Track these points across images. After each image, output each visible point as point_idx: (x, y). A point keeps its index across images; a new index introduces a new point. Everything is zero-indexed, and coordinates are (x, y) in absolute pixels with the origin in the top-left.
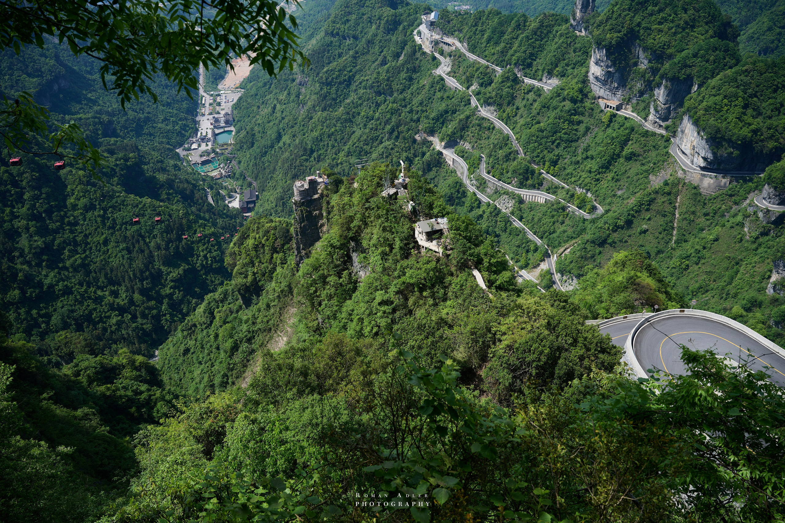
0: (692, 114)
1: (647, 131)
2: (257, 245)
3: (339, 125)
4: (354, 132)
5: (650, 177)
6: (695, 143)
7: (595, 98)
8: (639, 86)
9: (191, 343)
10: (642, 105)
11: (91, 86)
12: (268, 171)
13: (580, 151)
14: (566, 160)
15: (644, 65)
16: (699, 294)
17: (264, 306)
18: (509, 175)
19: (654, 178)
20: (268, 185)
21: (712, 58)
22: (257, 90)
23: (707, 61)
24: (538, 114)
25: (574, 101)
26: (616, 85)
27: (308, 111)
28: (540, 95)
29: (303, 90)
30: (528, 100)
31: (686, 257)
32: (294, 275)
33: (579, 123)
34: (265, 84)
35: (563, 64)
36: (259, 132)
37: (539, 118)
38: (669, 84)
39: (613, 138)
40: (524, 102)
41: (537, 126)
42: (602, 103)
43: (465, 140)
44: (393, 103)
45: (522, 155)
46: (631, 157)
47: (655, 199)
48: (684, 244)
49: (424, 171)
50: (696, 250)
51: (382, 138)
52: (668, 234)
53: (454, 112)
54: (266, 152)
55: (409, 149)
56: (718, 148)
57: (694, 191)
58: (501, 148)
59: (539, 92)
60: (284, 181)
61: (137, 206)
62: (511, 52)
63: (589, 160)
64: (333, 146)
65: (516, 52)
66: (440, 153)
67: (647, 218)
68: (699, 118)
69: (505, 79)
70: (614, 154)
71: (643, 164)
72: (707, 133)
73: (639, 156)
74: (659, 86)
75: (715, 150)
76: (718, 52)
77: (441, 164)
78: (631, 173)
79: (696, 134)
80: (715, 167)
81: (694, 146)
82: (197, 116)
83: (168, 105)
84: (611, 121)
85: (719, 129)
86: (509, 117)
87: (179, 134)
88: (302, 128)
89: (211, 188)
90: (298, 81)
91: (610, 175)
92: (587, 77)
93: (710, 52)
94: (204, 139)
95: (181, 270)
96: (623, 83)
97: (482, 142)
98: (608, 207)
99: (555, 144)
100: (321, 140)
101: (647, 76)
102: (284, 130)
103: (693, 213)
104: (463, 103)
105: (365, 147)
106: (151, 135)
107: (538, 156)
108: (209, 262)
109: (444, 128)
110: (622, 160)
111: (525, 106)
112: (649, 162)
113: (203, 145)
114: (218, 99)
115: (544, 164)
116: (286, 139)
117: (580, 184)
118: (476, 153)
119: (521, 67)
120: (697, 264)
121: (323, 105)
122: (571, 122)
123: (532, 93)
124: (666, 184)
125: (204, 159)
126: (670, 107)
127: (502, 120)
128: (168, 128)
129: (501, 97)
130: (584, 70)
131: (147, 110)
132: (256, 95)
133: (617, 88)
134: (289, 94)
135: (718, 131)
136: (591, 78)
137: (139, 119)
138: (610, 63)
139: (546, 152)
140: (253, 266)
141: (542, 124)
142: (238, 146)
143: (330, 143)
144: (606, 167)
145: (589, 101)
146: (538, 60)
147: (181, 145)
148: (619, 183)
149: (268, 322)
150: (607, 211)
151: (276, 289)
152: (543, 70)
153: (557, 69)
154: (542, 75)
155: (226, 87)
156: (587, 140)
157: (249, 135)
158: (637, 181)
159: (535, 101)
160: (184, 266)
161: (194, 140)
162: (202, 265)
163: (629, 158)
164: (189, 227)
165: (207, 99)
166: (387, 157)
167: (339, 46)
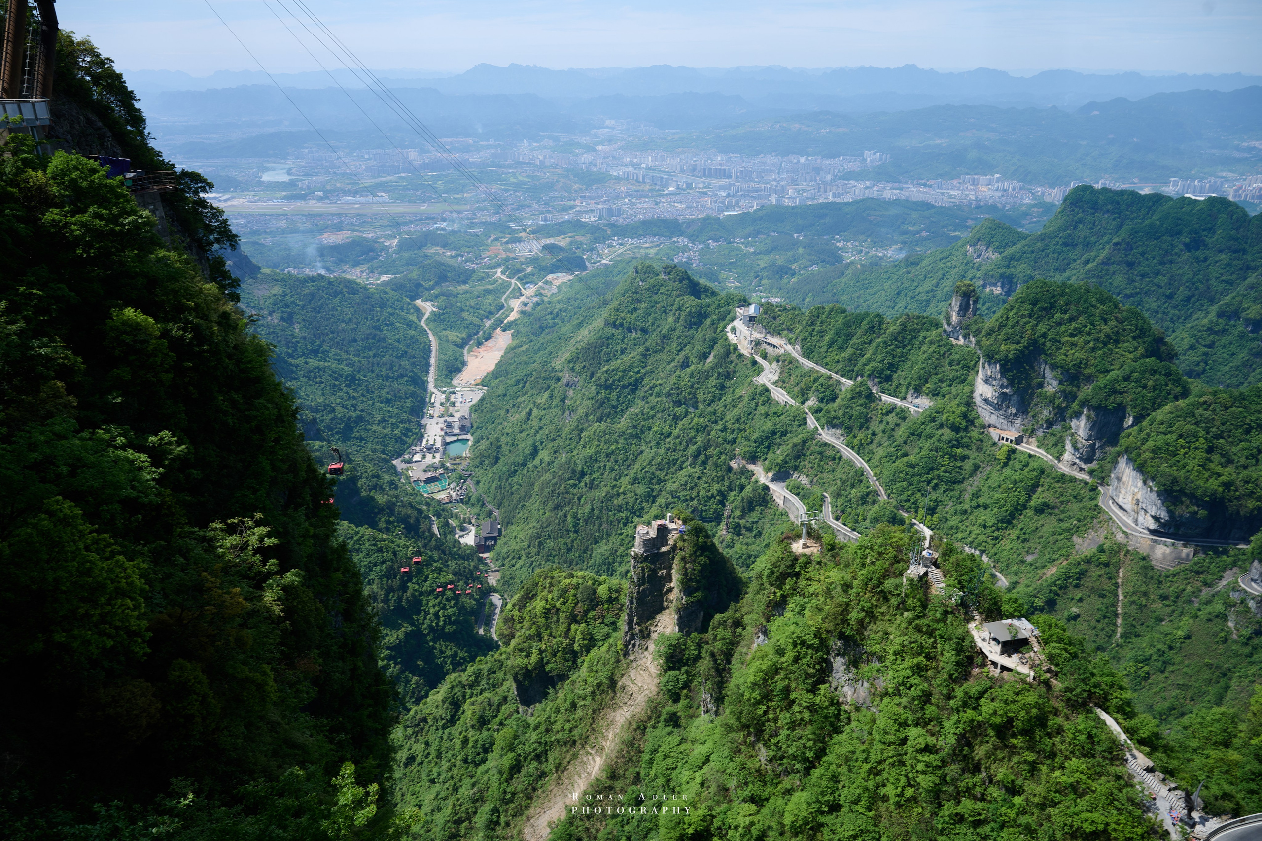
0: (1133, 455)
1: (1064, 475)
2: (549, 610)
3: (622, 441)
4: (642, 452)
5: (1074, 538)
6: (1139, 496)
7: (984, 427)
8: (1046, 413)
9: (419, 748)
10: (1052, 440)
11: (293, 372)
12: (516, 497)
13: (967, 496)
14: (947, 509)
15: (1052, 386)
16: (1171, 718)
17: (567, 705)
18: (867, 523)
19: (1080, 540)
20: (518, 516)
21: (1150, 383)
22: (507, 389)
23: (1144, 387)
24: (905, 443)
25: (955, 428)
26: (1014, 411)
27: (579, 421)
28: (904, 419)
29: (571, 393)
30: (888, 423)
31: (1146, 660)
32: (618, 661)
33: (964, 458)
34: (518, 382)
35: (935, 379)
36: (507, 444)
37: (906, 448)
38: (1093, 414)
39: (1015, 482)
40: (883, 426)
41: (905, 459)
42: (994, 434)
43: (801, 472)
44: (700, 416)
45: (883, 497)
46: (1042, 509)
47: (1087, 571)
48: (1135, 640)
49: (743, 511)
50: (1159, 650)
51: (683, 462)
52: (1108, 624)
53: (784, 433)
54: (515, 472)
55: (723, 480)
56: (1175, 504)
57: (1142, 563)
58: (853, 486)
59: (903, 415)
60: (541, 512)
61: (352, 537)
62: (863, 360)
63: (981, 509)
64: (612, 470)
65: (869, 360)
66: (766, 488)
67: (1077, 597)
68: (1145, 462)
69: (856, 394)
70: (1018, 504)
71: (1061, 520)
72: (1158, 484)
73: (1054, 508)
74: (1078, 415)
75: (1172, 508)
76: (1157, 376)
77: (767, 502)
78: (1046, 530)
79: (1140, 484)
80: (1171, 530)
81: (1138, 500)
82: (423, 417)
83: (388, 401)
84: (1008, 458)
85: (1175, 478)
86: (861, 445)
87: (399, 440)
88: (568, 442)
89: (438, 515)
90: (564, 381)
91: (1014, 533)
92: (972, 398)
93: (1147, 375)
94: (430, 449)
95: (401, 633)
96: (1023, 408)
97: (825, 475)
98: (1014, 579)
99: (932, 485)
100: (596, 460)
101: (1057, 402)
102: (542, 443)
103: (1145, 594)
104: (797, 423)
105: (658, 473)
106: (361, 439)
107: (908, 500)
108: (441, 623)
109: (770, 455)
110: (1029, 513)
111: (884, 432)
112: (1070, 517)
113: (430, 457)
114: (452, 398)
115: (916, 512)
116: (544, 455)
117: (971, 543)
118: (817, 490)
119: (877, 380)
120: (1162, 672)
121: (599, 414)
122: (953, 457)
123: (893, 414)
124: (1101, 550)
125: (430, 475)
126: (1094, 444)
127: (853, 448)
128: (385, 431)
129: (851, 417)
130: (967, 389)
131: (361, 407)
132: (505, 395)
133: (1015, 415)
134: (551, 397)
135: (1175, 481)
136: (978, 399)
137: (349, 419)
138: (1005, 382)
139: (919, 495)
140: (540, 641)
141: (912, 457)
142: (478, 460)
143: (609, 465)
144: (1008, 521)
145: (976, 430)
146: (899, 372)
147: (399, 455)
148: (1027, 545)
149: (570, 731)
150: (1015, 584)
151: (589, 680)
152: (909, 385)
153: (928, 385)
154: (906, 392)
155: (464, 382)
156: (977, 481)
157: (494, 447)
158: (1054, 544)
159: (898, 425)
160: (407, 628)
161: (418, 449)
162: (430, 626)
163: (1040, 510)
164: (419, 572)
165: (437, 397)
166: (692, 488)
167: (623, 340)
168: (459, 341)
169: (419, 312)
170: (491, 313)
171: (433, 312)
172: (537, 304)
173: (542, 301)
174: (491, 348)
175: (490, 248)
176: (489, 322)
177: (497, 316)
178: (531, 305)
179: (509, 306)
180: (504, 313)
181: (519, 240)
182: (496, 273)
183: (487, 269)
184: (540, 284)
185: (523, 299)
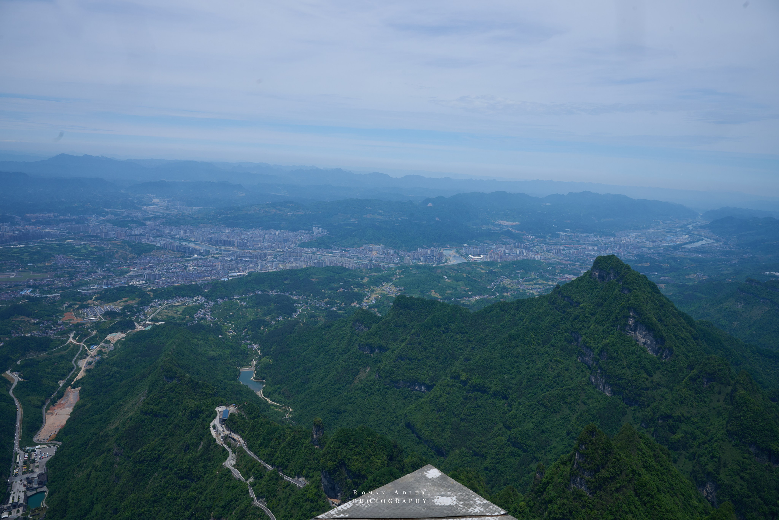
82: (9, 476)
94: (15, 506)
113: (14, 511)
114: (33, 456)
155: (42, 439)
161: (5, 507)
165: (20, 458)
167: (152, 423)
168: (39, 403)
169: (7, 382)
170: (64, 375)
171: (19, 382)
172: (99, 363)
173: (103, 359)
174: (63, 405)
175: (65, 314)
176: (61, 383)
177: (68, 377)
178: (94, 363)
179: (78, 366)
180: (73, 373)
181: (87, 306)
182: (69, 338)
183: (62, 334)
184: (101, 344)
185: (88, 359)
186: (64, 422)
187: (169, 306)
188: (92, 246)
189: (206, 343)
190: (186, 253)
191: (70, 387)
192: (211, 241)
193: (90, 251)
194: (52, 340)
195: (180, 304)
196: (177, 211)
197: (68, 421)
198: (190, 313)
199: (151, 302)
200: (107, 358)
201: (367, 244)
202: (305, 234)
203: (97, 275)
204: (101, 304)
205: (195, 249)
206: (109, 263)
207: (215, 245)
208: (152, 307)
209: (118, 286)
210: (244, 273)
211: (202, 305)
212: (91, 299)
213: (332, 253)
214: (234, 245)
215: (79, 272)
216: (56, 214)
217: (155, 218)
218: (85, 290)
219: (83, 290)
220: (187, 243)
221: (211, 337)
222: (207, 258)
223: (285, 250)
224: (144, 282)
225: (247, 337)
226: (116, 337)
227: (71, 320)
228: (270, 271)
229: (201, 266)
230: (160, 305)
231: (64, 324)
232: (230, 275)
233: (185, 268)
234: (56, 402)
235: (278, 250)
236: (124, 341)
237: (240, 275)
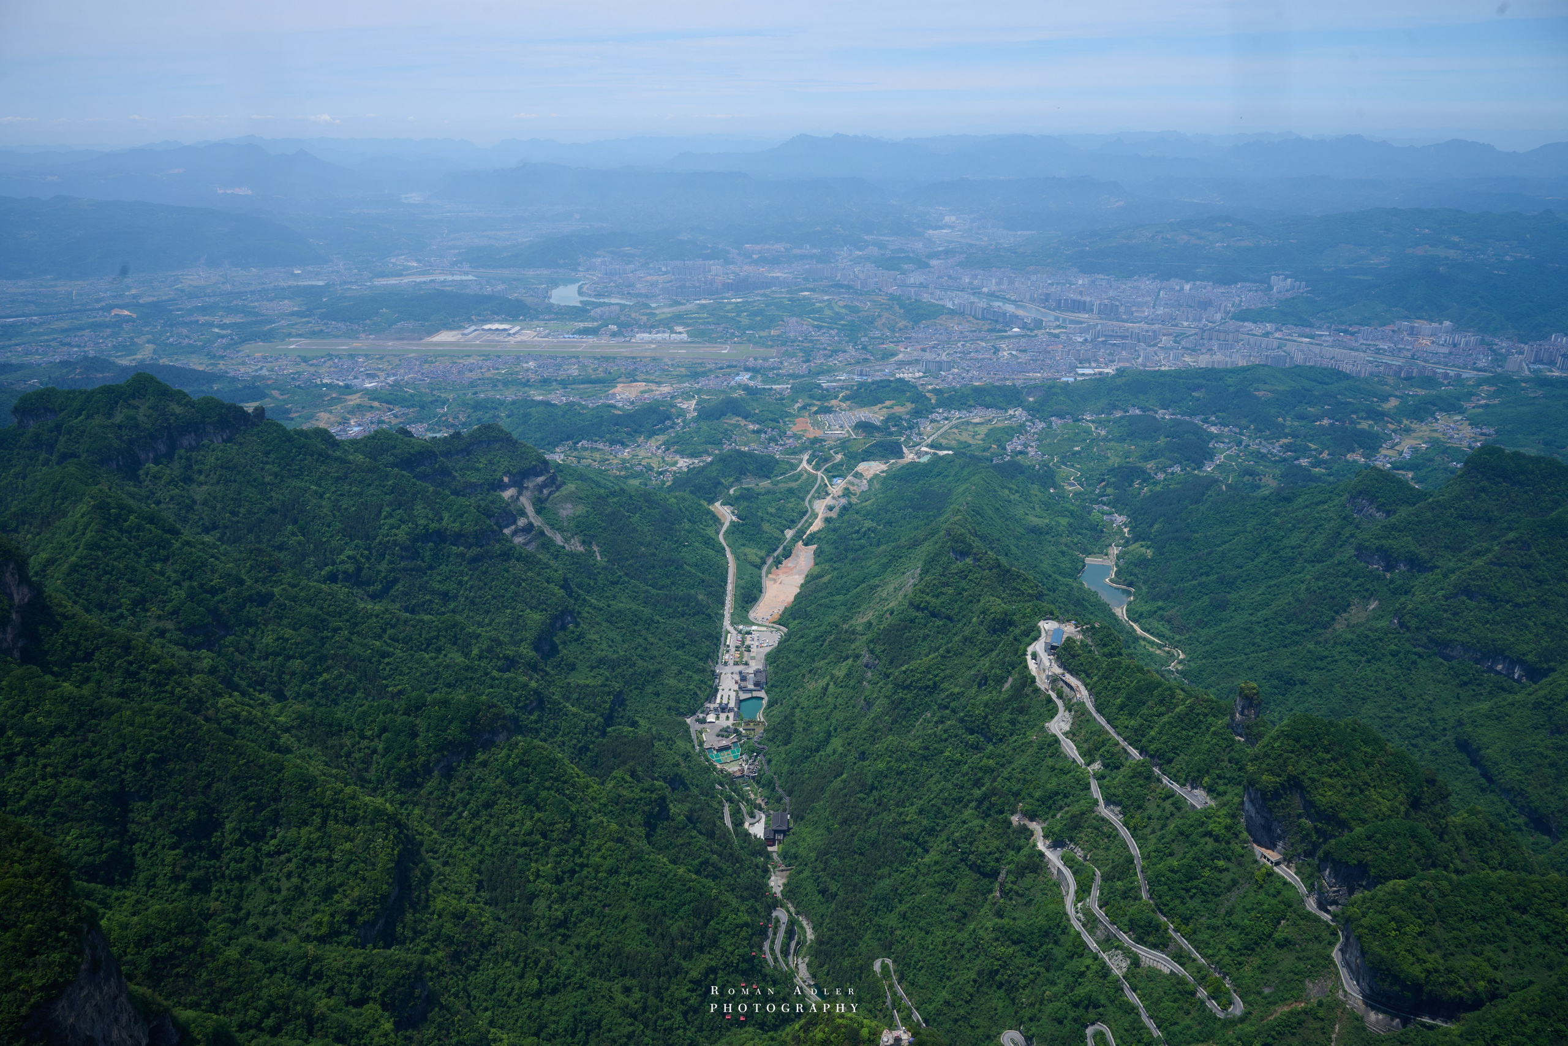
82: (717, 663)
87: (694, 696)
94: (724, 709)
113: (723, 716)
114: (748, 642)
125: (723, 741)
147: (693, 712)
155: (760, 618)
161: (712, 706)
165: (732, 639)
168: (758, 561)
169: (716, 520)
170: (793, 521)
171: (732, 522)
172: (845, 509)
173: (850, 504)
174: (791, 569)
175: (797, 420)
176: (789, 534)
177: (799, 526)
178: (837, 510)
179: (813, 510)
180: (806, 521)
181: (828, 410)
182: (801, 461)
183: (792, 454)
184: (849, 478)
185: (829, 501)
186: (791, 598)
187: (963, 423)
188: (841, 303)
189: (1026, 499)
190: (998, 323)
191: (800, 543)
192: (1047, 300)
193: (838, 313)
194: (777, 462)
195: (982, 420)
196: (986, 239)
197: (797, 597)
198: (999, 440)
199: (932, 413)
200: (856, 504)
201: (1406, 318)
202: (1250, 291)
203: (847, 356)
204: (851, 409)
205: (1017, 317)
206: (865, 336)
207: (1054, 310)
208: (932, 421)
209: (878, 379)
210: (1110, 370)
211: (1022, 426)
212: (836, 397)
213: (1312, 337)
214: (1092, 310)
215: (819, 349)
216: (788, 246)
217: (948, 253)
218: (828, 381)
219: (824, 382)
220: (1000, 304)
221: (1035, 489)
222: (1036, 336)
223: (1201, 325)
224: (921, 374)
225: (1105, 499)
226: (872, 468)
227: (805, 431)
228: (1163, 368)
229: (1025, 351)
230: (946, 419)
231: (796, 436)
232: (1080, 371)
233: (994, 353)
234: (780, 563)
235: (1185, 324)
236: (885, 478)
237: (1100, 373)
